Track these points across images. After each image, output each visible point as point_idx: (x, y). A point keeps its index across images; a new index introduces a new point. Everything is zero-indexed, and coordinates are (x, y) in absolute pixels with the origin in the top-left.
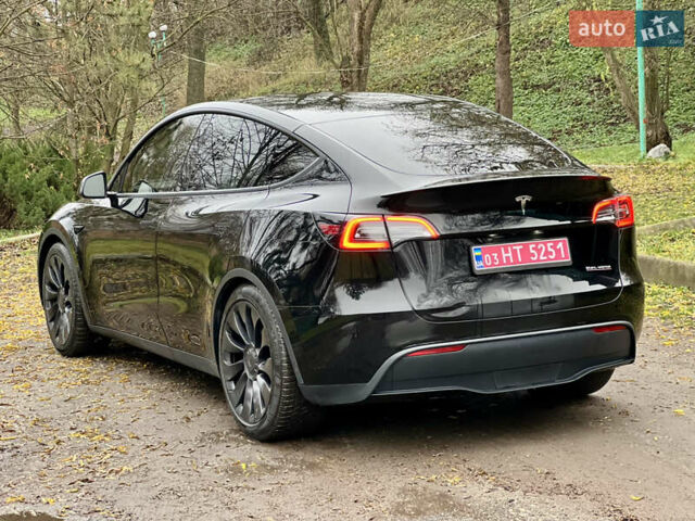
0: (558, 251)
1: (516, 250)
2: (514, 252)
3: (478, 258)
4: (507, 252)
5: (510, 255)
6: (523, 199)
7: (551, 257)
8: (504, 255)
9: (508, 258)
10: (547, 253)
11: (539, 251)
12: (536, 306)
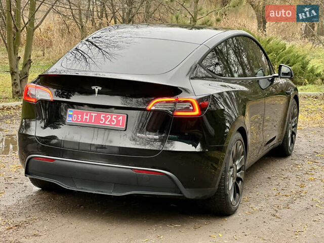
0: (118, 121)
1: (92, 116)
2: (91, 117)
3: (70, 116)
4: (87, 115)
5: (88, 117)
6: (97, 89)
7: (113, 123)
8: (85, 117)
9: (86, 119)
10: (111, 121)
11: (106, 119)
12: (93, 148)
